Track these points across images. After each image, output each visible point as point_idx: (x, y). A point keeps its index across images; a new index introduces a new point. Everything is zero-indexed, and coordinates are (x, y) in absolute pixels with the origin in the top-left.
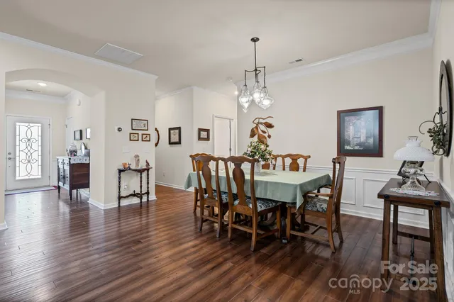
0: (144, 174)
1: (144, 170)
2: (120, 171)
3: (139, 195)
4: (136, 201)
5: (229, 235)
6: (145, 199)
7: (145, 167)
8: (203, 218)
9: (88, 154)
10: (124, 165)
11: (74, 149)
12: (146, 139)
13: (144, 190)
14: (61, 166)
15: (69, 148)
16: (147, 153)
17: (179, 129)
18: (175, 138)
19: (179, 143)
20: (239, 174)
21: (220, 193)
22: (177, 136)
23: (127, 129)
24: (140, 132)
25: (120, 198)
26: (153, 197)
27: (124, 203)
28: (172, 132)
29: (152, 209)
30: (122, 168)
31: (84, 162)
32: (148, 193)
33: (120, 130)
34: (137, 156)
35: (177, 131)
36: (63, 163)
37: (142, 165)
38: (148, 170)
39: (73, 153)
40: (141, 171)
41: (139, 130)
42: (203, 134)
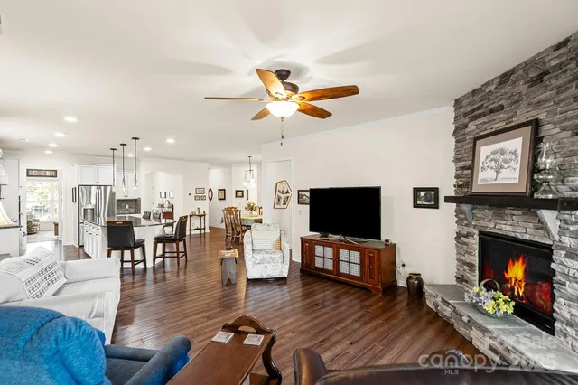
0: (203, 218)
2: (191, 216)
3: (201, 229)
4: (198, 232)
6: (203, 231)
7: (203, 214)
9: (172, 207)
10: (193, 213)
11: (162, 204)
12: (204, 198)
13: (203, 227)
15: (160, 203)
16: (204, 206)
17: (224, 190)
18: (222, 196)
19: (224, 199)
21: (232, 225)
23: (194, 194)
25: (191, 230)
26: (207, 231)
27: (193, 232)
28: (220, 192)
29: (207, 236)
30: (191, 214)
31: (170, 211)
32: (205, 229)
33: (189, 195)
34: (198, 209)
35: (223, 192)
38: (204, 216)
39: (162, 206)
40: (201, 216)
41: (199, 195)
42: (239, 194)
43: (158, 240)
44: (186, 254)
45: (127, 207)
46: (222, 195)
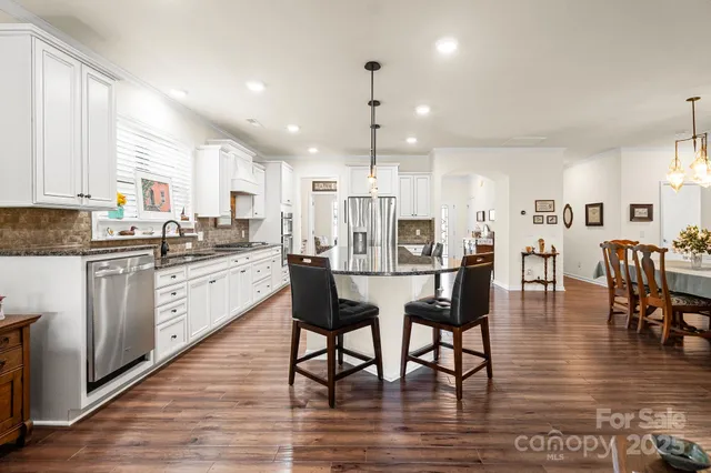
0: (550, 260)
1: (549, 256)
2: (524, 255)
3: (545, 283)
5: (639, 327)
6: (550, 287)
7: (550, 252)
8: (612, 310)
9: (492, 236)
10: (528, 249)
11: (478, 230)
12: (552, 221)
13: (550, 278)
14: (467, 247)
15: (475, 229)
16: (554, 237)
17: (601, 205)
18: (594, 218)
19: (601, 224)
20: (648, 264)
21: (631, 284)
22: (598, 214)
23: (531, 212)
24: (545, 215)
25: (523, 282)
26: (560, 287)
27: (528, 288)
28: (590, 209)
29: (560, 300)
30: (525, 251)
31: (488, 244)
32: (554, 282)
33: (523, 213)
34: (541, 241)
35: (598, 208)
36: (470, 244)
37: (548, 250)
38: (554, 256)
39: (478, 234)
40: (546, 256)
41: (544, 212)
42: (642, 212)
43: (415, 314)
44: (488, 364)
45: (418, 232)
46: (596, 215)
